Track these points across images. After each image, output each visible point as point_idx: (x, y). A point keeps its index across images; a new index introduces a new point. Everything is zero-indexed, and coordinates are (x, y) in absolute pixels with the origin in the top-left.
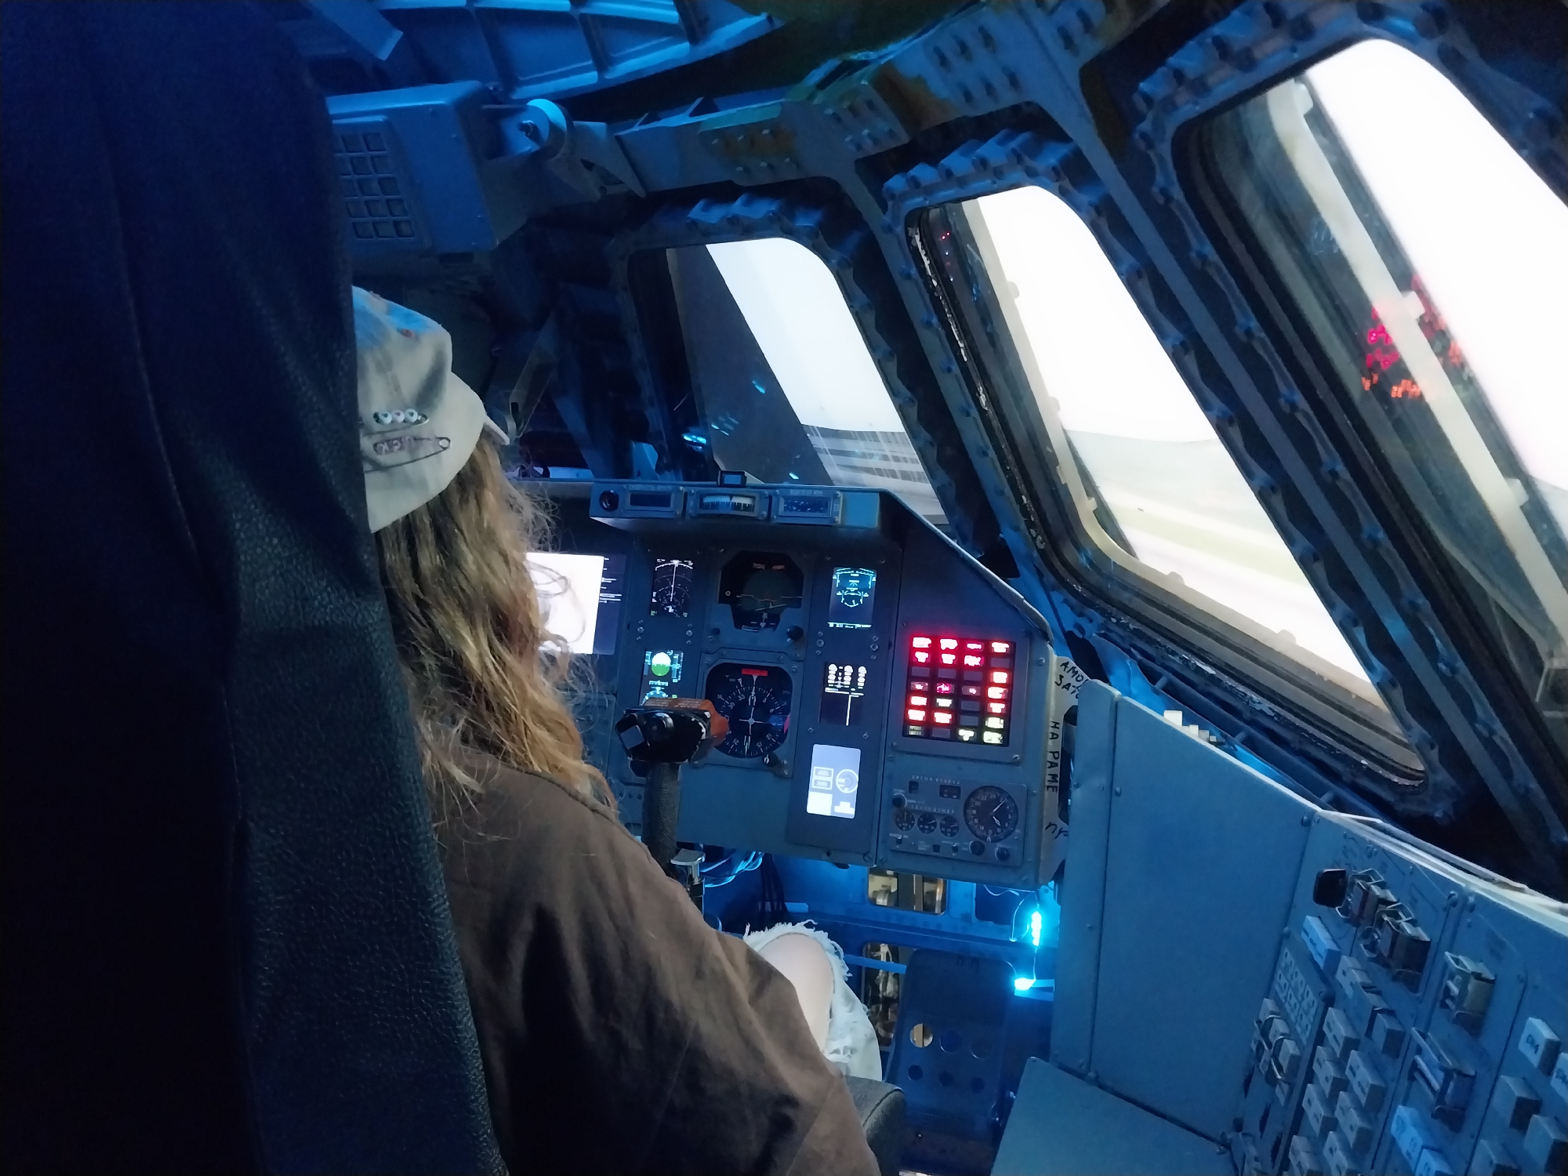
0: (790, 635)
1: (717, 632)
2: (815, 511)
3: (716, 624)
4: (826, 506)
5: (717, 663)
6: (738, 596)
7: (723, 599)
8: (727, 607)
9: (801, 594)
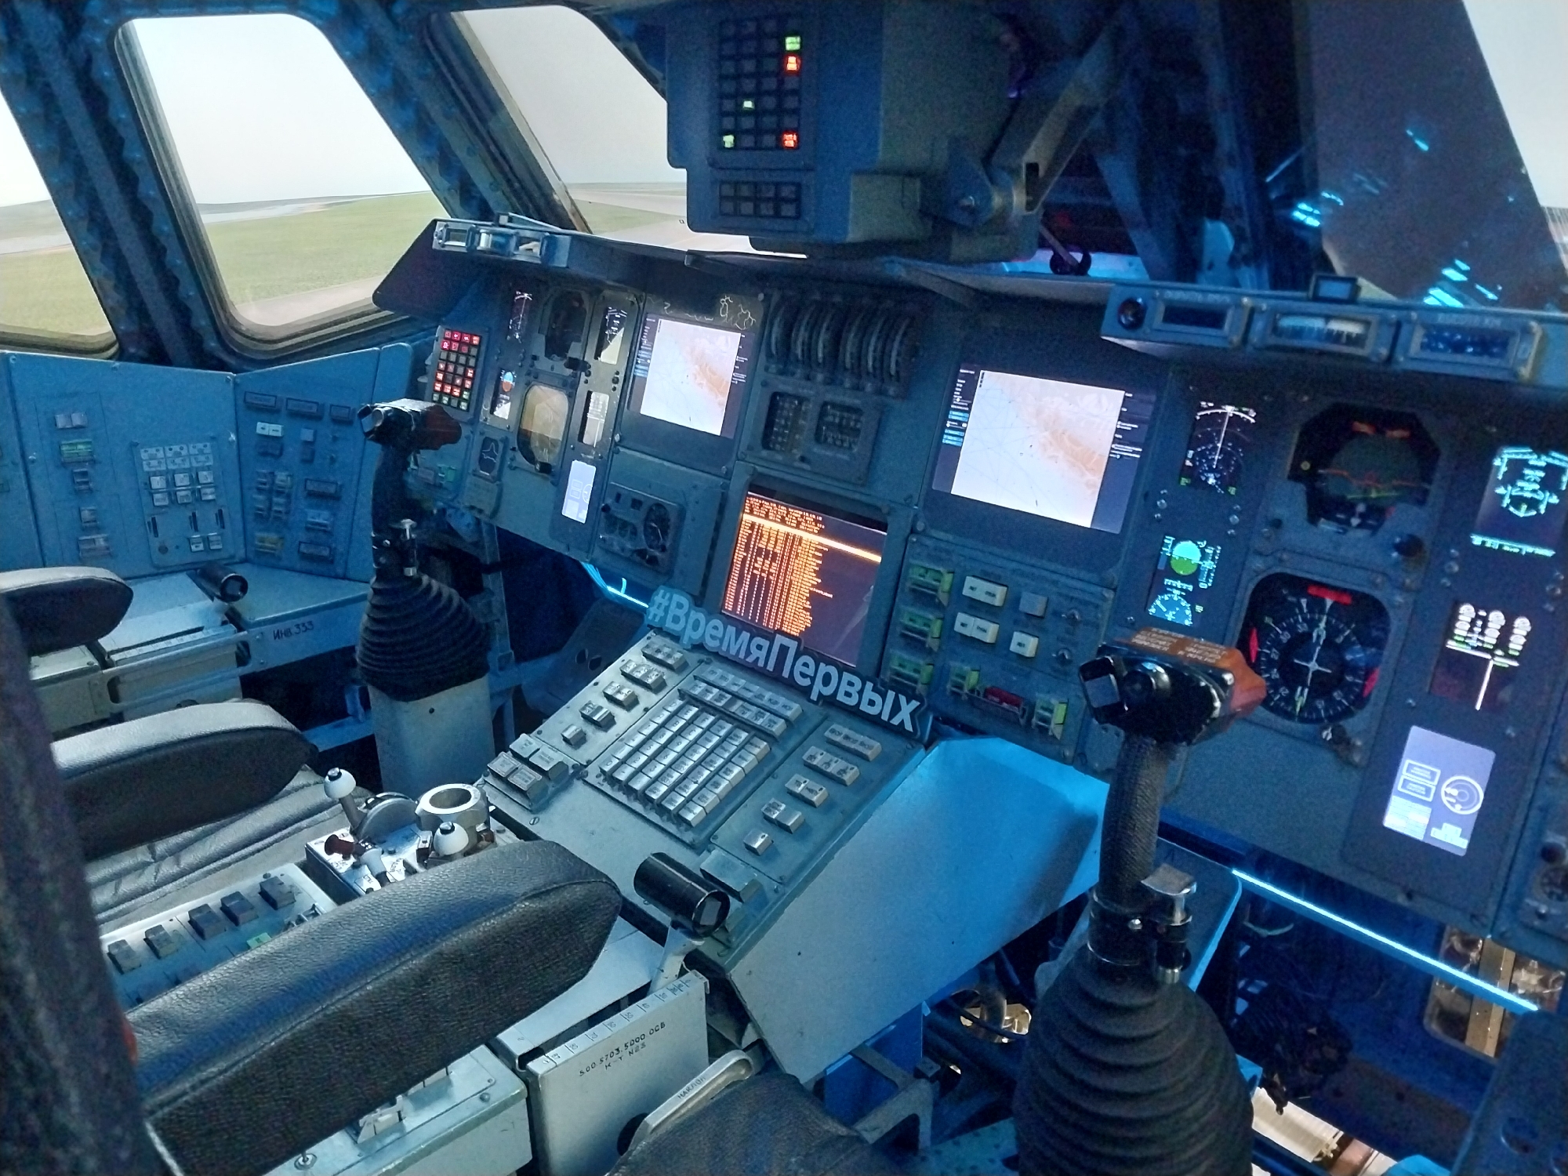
0: (1398, 548)
1: (1277, 524)
2: (1481, 354)
3: (1280, 512)
4: (1504, 345)
5: (1271, 572)
6: (1321, 471)
7: (1296, 475)
8: (1300, 489)
9: (1430, 482)
